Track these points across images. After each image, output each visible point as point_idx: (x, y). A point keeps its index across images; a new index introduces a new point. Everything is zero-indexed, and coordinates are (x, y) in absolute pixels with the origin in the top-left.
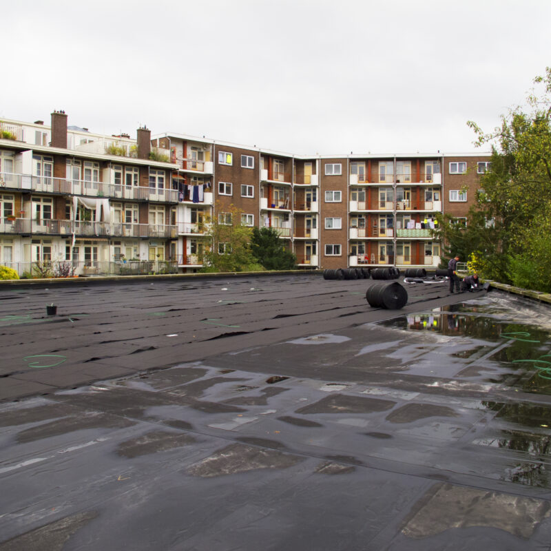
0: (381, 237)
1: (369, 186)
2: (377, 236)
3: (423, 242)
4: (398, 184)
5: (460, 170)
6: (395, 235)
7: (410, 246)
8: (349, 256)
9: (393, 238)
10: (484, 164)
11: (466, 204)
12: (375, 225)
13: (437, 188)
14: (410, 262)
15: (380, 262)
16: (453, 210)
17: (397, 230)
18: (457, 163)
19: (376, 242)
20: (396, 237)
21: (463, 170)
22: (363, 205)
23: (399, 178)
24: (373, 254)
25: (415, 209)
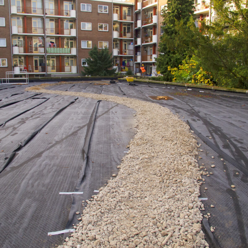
0: (35, 53)
1: (25, 16)
2: (32, 52)
3: (63, 56)
4: (46, 16)
5: (88, 9)
6: (45, 51)
7: (55, 59)
8: (13, 67)
9: (44, 54)
10: (102, 6)
11: (91, 32)
12: (31, 44)
13: (72, 20)
14: (55, 71)
15: (35, 71)
16: (83, 36)
17: (47, 49)
18: (86, 4)
19: (32, 56)
20: (47, 53)
21: (89, 9)
22: (21, 29)
23: (47, 12)
24: (30, 66)
25: (58, 34)
